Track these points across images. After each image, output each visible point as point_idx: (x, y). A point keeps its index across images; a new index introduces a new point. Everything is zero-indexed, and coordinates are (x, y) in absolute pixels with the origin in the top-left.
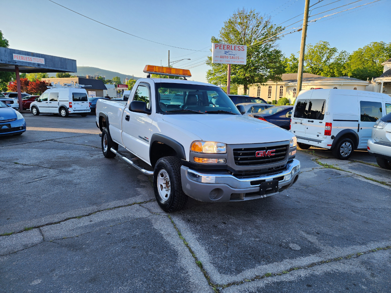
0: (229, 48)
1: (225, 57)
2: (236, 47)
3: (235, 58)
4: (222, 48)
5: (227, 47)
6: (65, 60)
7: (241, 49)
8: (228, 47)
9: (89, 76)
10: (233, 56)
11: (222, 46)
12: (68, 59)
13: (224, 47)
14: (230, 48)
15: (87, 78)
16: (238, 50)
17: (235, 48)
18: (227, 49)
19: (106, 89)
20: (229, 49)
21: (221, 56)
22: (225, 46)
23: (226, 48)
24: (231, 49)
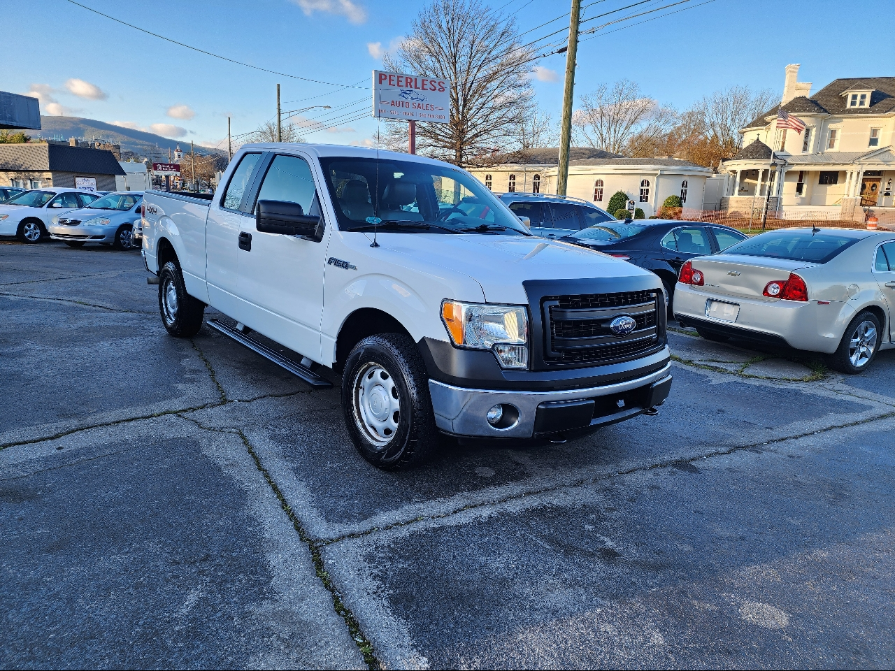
0: (410, 83)
1: (401, 103)
2: (425, 82)
3: (425, 107)
4: (395, 82)
5: (407, 83)
6: (10, 97)
7: (438, 87)
8: (409, 80)
9: (77, 142)
10: (421, 103)
11: (395, 79)
12: (17, 96)
13: (398, 81)
14: (413, 84)
15: (72, 144)
16: (431, 89)
17: (423, 84)
18: (407, 86)
19: (124, 174)
20: (411, 87)
21: (393, 102)
22: (400, 79)
23: (403, 83)
24: (416, 88)
